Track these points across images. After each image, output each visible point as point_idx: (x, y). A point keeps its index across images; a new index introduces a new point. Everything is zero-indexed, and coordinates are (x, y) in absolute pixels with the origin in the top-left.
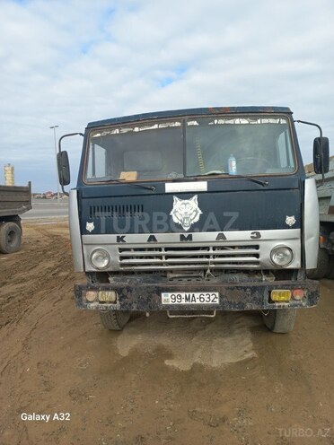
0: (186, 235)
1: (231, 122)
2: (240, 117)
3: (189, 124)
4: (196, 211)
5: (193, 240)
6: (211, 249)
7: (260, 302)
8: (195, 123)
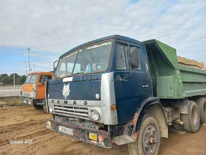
0: (66, 101)
1: (91, 48)
2: (95, 45)
3: (80, 51)
4: (68, 90)
5: (68, 104)
6: (74, 108)
7: (84, 138)
8: (81, 51)
